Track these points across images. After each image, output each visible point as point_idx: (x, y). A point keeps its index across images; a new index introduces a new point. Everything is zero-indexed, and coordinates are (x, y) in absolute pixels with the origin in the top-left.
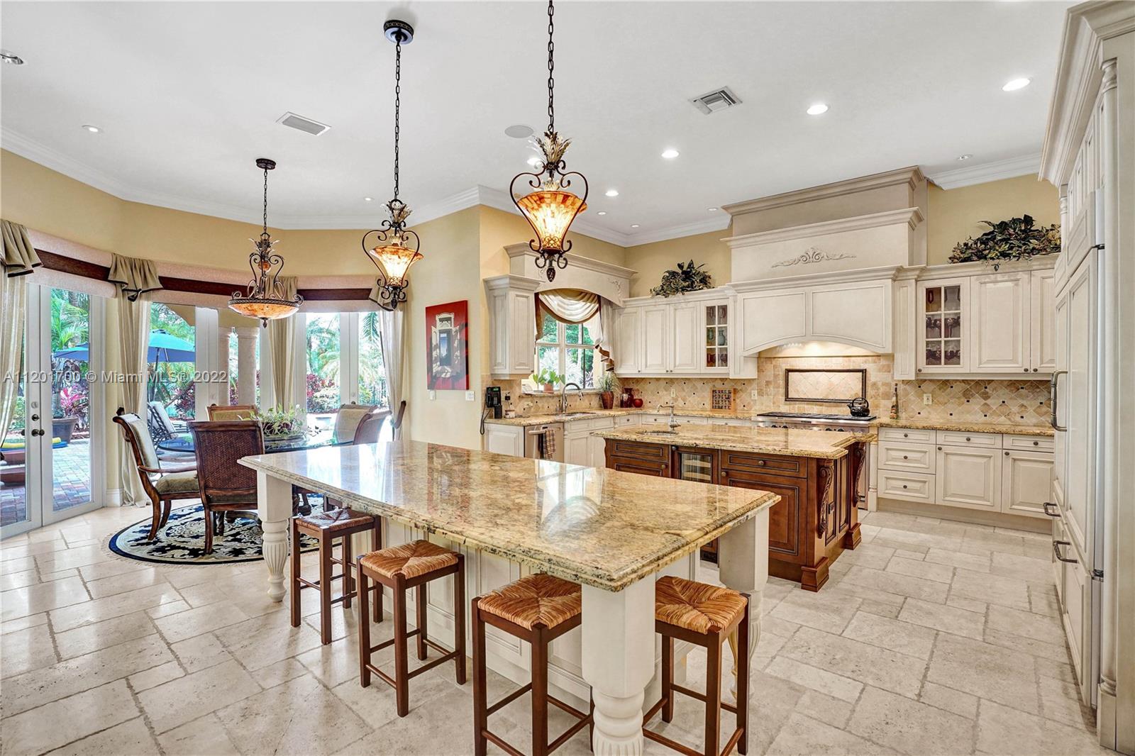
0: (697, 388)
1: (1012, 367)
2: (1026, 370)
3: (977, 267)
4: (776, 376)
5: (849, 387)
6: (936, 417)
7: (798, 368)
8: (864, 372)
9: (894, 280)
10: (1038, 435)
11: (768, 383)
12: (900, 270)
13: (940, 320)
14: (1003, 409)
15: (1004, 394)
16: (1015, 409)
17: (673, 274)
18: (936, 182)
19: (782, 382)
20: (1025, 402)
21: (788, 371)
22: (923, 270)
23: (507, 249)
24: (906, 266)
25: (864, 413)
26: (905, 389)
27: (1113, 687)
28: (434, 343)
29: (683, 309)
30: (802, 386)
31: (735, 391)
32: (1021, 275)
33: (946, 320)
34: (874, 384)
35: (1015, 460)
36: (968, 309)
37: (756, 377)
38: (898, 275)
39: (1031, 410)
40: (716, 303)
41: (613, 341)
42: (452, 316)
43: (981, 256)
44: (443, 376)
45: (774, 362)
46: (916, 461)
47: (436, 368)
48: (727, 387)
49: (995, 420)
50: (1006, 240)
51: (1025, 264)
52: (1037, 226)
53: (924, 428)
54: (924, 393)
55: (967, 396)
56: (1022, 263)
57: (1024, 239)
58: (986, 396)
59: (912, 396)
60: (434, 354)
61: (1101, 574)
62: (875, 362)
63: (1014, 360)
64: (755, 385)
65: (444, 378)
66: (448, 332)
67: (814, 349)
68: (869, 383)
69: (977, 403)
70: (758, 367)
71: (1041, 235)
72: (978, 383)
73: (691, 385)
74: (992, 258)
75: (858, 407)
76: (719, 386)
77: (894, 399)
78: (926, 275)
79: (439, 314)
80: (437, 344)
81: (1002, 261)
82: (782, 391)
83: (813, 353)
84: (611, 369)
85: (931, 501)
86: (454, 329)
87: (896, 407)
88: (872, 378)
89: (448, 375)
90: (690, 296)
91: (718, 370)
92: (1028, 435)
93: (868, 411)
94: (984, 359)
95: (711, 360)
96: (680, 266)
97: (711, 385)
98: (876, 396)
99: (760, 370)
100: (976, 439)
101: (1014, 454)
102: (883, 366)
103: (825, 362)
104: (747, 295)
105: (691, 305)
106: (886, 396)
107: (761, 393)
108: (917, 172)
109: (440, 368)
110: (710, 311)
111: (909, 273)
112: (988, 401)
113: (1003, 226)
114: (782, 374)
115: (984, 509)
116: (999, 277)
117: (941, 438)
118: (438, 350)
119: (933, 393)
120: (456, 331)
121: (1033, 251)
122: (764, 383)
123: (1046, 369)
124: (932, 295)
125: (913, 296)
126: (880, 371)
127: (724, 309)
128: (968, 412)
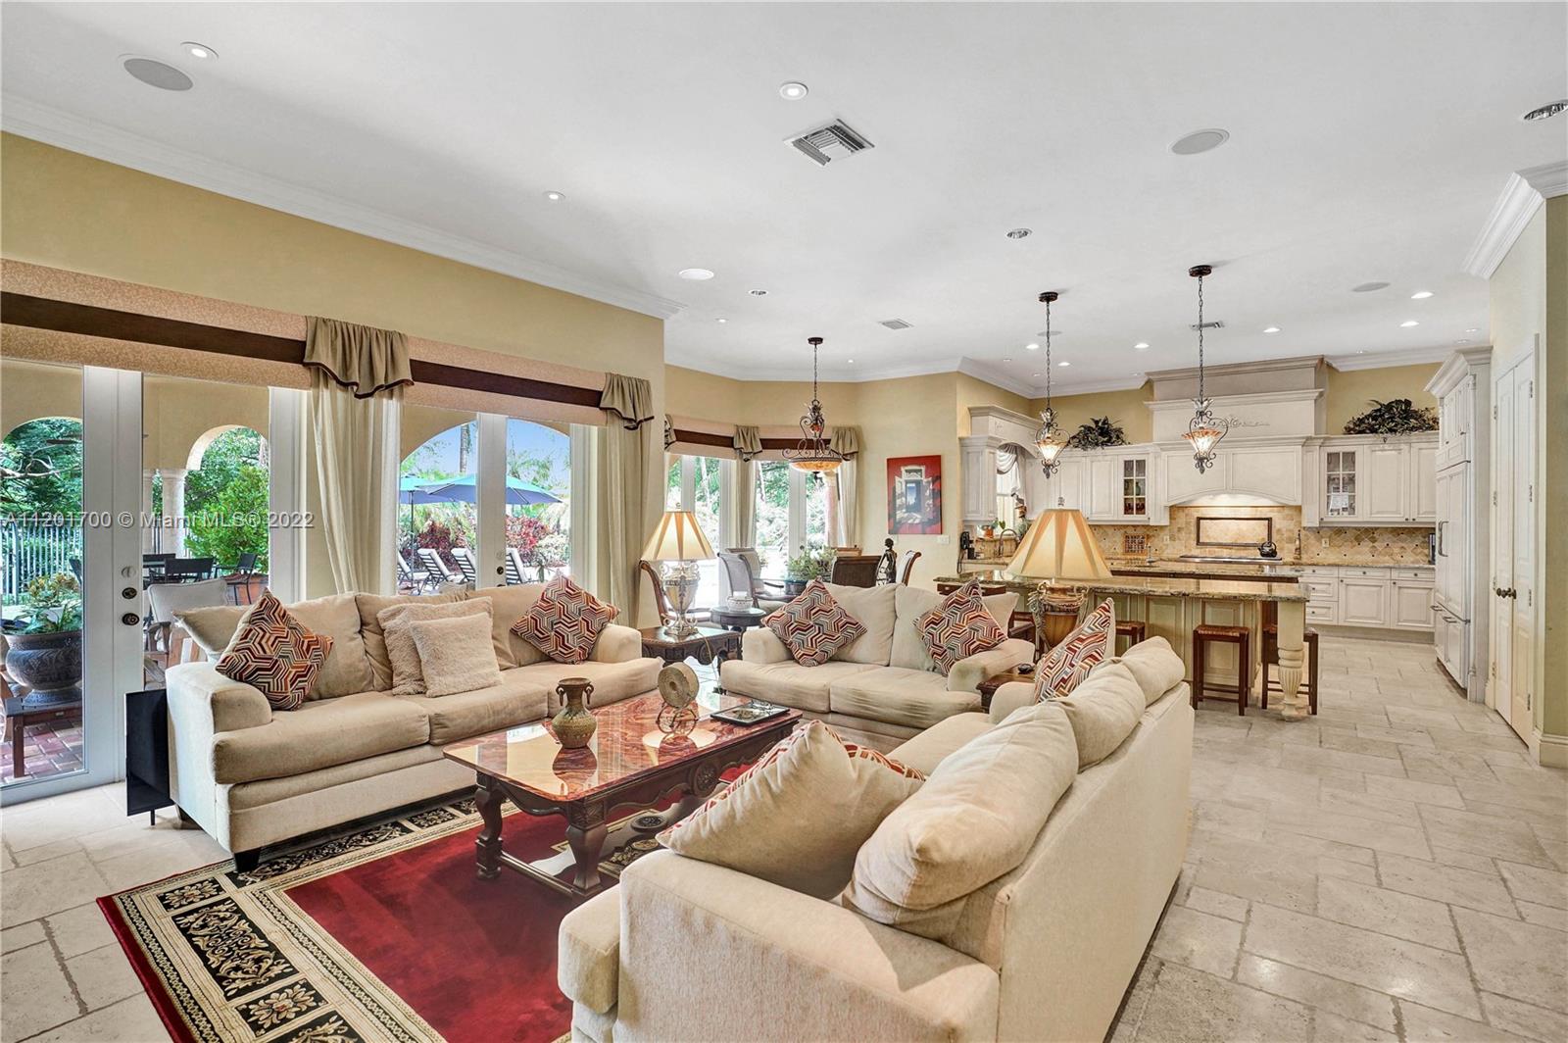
0: (1108, 534)
1: (1395, 517)
2: (1407, 519)
3: (1369, 438)
4: (1188, 523)
5: (1256, 532)
6: (1332, 557)
7: (1208, 516)
8: (1269, 520)
9: (1303, 446)
10: (1418, 568)
11: (1180, 529)
12: (1309, 438)
13: (1338, 479)
14: (1387, 550)
15: (1387, 538)
16: (1396, 550)
17: (1089, 429)
18: (1334, 365)
19: (1193, 529)
20: (1403, 545)
21: (1199, 519)
22: (1325, 439)
23: (970, 409)
24: (1313, 436)
25: (1272, 554)
26: (1306, 535)
27: (1475, 672)
28: (898, 491)
29: (1099, 461)
30: (1212, 532)
31: (1148, 537)
32: (1403, 446)
33: (1343, 479)
34: (1279, 530)
35: (1400, 588)
36: (1361, 470)
37: (1168, 523)
38: (1307, 442)
39: (1409, 550)
40: (1135, 458)
41: (1025, 488)
42: (923, 468)
43: (1373, 431)
44: (910, 522)
45: (1186, 511)
46: (1323, 591)
47: (900, 515)
48: (1139, 532)
49: (1382, 558)
50: (1392, 419)
51: (1407, 437)
52: (1414, 407)
53: (1329, 565)
54: (1322, 537)
55: (1358, 540)
56: (1404, 437)
57: (1405, 418)
58: (1374, 540)
59: (1312, 540)
60: (898, 502)
61: (1469, 621)
62: (1279, 512)
63: (1397, 512)
64: (1167, 531)
65: (912, 524)
66: (918, 483)
67: (1224, 500)
68: (1274, 530)
69: (1366, 546)
70: (1170, 515)
71: (1417, 416)
72: (1367, 530)
73: (1101, 531)
74: (1382, 433)
75: (1267, 549)
76: (1131, 532)
77: (1297, 542)
78: (1328, 443)
79: (906, 465)
80: (902, 493)
81: (1389, 435)
82: (1194, 536)
83: (1222, 504)
84: (1023, 516)
85: (1335, 623)
86: (925, 480)
87: (1298, 550)
88: (1277, 524)
89: (917, 521)
90: (1110, 450)
91: (1135, 518)
92: (1410, 568)
93: (1276, 553)
94: (1374, 511)
95: (1128, 509)
96: (1097, 422)
97: (1122, 531)
98: (1280, 541)
99: (1172, 518)
100: (1370, 573)
101: (1399, 584)
102: (1288, 515)
103: (1235, 511)
104: (1171, 453)
105: (1109, 458)
106: (1290, 540)
107: (1172, 538)
108: (1322, 360)
109: (906, 515)
110: (1128, 465)
111: (1315, 441)
112: (1375, 544)
113: (1389, 407)
114: (1193, 521)
115: (1377, 626)
116: (1386, 447)
117: (1342, 572)
118: (904, 499)
119: (1330, 537)
120: (928, 482)
121: (1413, 429)
122: (1176, 530)
123: (1423, 519)
124: (1332, 458)
125: (1318, 458)
126: (1284, 519)
127: (1141, 464)
128: (1359, 553)
